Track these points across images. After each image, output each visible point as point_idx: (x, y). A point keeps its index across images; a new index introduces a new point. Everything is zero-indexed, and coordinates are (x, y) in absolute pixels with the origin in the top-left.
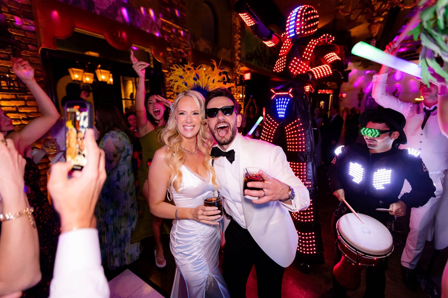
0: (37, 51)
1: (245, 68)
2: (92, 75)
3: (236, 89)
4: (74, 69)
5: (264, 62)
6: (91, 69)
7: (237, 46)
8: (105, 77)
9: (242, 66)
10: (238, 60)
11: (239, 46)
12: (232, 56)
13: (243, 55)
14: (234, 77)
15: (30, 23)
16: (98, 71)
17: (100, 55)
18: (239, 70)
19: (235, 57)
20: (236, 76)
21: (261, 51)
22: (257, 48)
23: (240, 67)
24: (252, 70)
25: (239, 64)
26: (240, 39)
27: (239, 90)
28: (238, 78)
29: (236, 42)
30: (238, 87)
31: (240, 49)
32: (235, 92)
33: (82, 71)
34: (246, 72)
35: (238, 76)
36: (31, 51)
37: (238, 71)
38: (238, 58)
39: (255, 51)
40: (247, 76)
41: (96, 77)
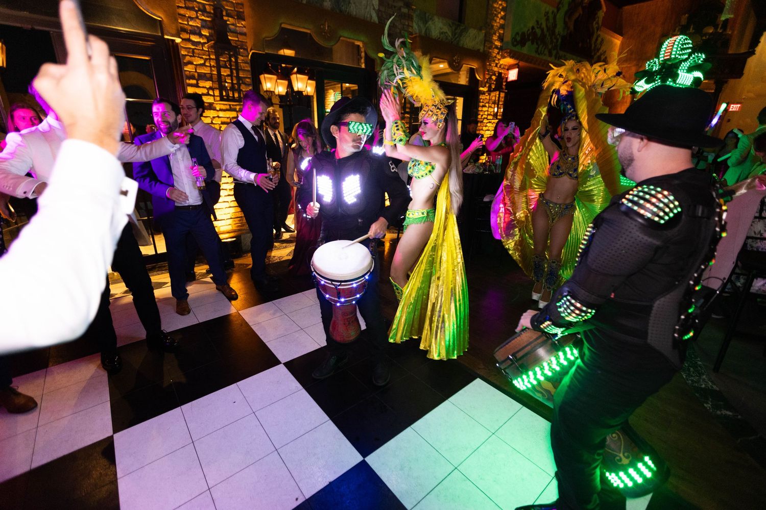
0: (248, 56)
1: (508, 61)
2: (286, 82)
3: (488, 97)
4: (266, 75)
5: (550, 47)
6: (285, 75)
7: (498, 22)
8: (303, 85)
9: (504, 57)
10: (496, 47)
11: (502, 22)
12: (488, 40)
13: (508, 38)
14: (487, 77)
15: (242, 24)
16: (293, 77)
17: (296, 53)
18: (497, 64)
19: (492, 43)
20: (491, 75)
21: (544, 26)
22: (537, 22)
23: (499, 60)
24: (522, 64)
25: (498, 53)
26: (504, 9)
27: (494, 98)
28: (494, 78)
29: (496, 15)
30: (493, 94)
31: (502, 27)
32: (487, 103)
33: (274, 77)
34: (511, 67)
35: (495, 75)
36: (242, 56)
37: (496, 66)
38: (498, 43)
39: (533, 28)
40: (513, 75)
41: (290, 86)
